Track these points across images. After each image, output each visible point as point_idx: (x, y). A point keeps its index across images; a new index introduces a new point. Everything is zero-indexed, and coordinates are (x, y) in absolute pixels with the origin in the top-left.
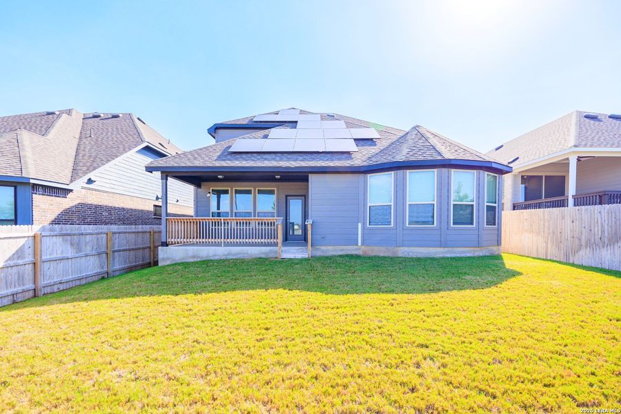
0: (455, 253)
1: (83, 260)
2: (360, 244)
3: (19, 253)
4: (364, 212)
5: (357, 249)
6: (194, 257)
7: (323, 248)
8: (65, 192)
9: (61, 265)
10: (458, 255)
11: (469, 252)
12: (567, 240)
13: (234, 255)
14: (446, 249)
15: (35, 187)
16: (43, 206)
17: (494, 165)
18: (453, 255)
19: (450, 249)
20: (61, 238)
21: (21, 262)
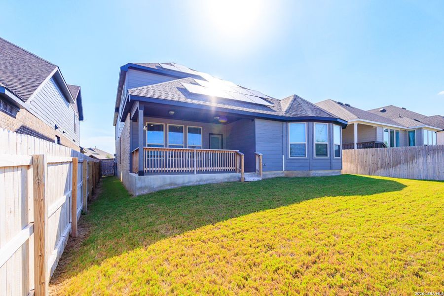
2: (284, 170)
4: (287, 147)
5: (283, 173)
7: (264, 173)
12: (370, 165)
13: (204, 181)
17: (338, 120)
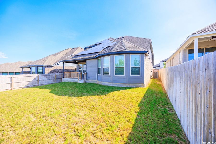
0: (117, 85)
1: (49, 80)
3: (35, 79)
5: (97, 81)
6: (67, 81)
7: (89, 80)
8: (52, 67)
9: (44, 81)
10: (118, 86)
11: (123, 85)
14: (113, 83)
15: (45, 67)
16: (47, 70)
18: (116, 86)
19: (115, 83)
20: (44, 76)
21: (35, 80)
